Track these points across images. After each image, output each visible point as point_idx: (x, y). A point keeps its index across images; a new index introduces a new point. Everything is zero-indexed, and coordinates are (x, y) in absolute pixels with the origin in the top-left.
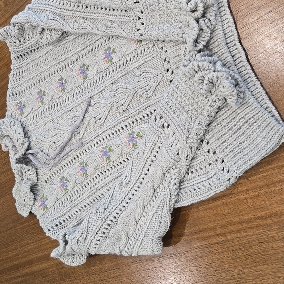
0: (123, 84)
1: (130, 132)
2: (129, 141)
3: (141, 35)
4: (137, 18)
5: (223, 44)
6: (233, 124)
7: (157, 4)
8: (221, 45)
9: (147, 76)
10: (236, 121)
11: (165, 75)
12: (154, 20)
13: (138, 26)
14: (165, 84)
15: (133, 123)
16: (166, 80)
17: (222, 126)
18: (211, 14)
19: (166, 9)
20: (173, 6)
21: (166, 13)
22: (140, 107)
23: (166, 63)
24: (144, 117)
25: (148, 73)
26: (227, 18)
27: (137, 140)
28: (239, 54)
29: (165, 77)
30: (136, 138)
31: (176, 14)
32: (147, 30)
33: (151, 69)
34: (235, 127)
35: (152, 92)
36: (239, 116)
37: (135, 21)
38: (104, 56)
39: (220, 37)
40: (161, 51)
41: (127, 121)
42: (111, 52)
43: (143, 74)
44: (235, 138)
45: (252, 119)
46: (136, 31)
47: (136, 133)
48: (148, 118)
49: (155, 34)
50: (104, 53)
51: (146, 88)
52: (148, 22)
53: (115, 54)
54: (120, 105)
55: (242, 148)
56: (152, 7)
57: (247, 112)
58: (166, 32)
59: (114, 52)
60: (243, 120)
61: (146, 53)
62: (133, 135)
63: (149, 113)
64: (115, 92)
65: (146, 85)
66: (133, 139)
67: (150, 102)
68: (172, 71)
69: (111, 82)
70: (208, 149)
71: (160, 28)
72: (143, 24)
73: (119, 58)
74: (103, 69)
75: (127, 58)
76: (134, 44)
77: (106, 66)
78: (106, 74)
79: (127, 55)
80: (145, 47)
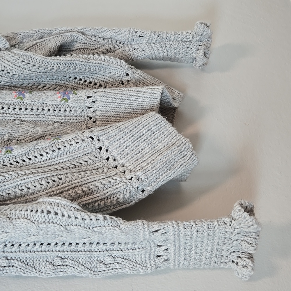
73: (34, 102)
74: (6, 101)
75: (45, 107)
76: (59, 99)
77: (12, 101)
78: (8, 106)
79: (44, 104)
80: (72, 108)
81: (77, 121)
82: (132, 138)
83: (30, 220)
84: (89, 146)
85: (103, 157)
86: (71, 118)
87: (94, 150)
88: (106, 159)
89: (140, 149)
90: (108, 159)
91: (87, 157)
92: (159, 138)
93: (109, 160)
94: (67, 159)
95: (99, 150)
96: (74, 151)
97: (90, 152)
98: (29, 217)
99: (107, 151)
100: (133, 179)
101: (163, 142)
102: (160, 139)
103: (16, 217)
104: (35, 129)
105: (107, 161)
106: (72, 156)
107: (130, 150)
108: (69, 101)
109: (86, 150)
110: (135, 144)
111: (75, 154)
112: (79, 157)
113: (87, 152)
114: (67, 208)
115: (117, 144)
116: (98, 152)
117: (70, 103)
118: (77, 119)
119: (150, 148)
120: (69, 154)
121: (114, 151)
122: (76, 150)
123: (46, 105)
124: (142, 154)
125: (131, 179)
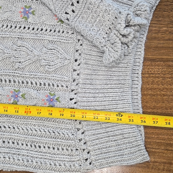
0: (30, 46)
1: (17, 89)
2: (12, 96)
3: (68, 19)
4: (71, 4)
5: (131, 69)
6: (111, 130)
7: (96, 7)
8: (129, 69)
9: (55, 54)
10: (115, 129)
11: (72, 63)
12: (85, 16)
13: (69, 10)
14: (69, 70)
15: (23, 83)
16: (71, 67)
17: (101, 127)
18: (132, 43)
19: (101, 16)
20: (108, 18)
21: (99, 18)
22: (37, 74)
23: (77, 54)
24: (36, 83)
25: (59, 52)
26: (140, 52)
27: (20, 100)
28: (137, 82)
29: (71, 65)
30: (20, 97)
31: (107, 25)
32: (76, 20)
33: (62, 51)
34: (111, 133)
35: (54, 69)
36: (119, 126)
37: (68, 4)
38: (22, 10)
39: (131, 63)
40: (77, 42)
41: (18, 78)
42: (30, 11)
43: (53, 50)
44: (107, 140)
45: (127, 135)
46: (64, 12)
47: (22, 93)
48: (39, 86)
49: (81, 27)
50: (23, 8)
51: (50, 62)
52: (80, 13)
53: (34, 16)
54: (17, 61)
55: (109, 151)
56: (90, 6)
57: (126, 127)
58: (92, 33)
59: (33, 13)
60: (121, 131)
61: (64, 35)
62: (19, 94)
63: (42, 83)
64: (18, 47)
65: (52, 60)
66: (16, 96)
67: (48, 75)
68: (80, 63)
69: (18, 37)
70: (81, 138)
71: (87, 26)
72: (73, 11)
73: (36, 22)
74: (14, 20)
75: (44, 27)
76: (56, 21)
77: (19, 20)
78: (15, 26)
79: (44, 24)
80: (65, 29)
81: (67, 41)
82: (106, 134)
84: (71, 124)
85: (77, 137)
86: (63, 38)
87: (73, 129)
88: (79, 140)
89: (108, 145)
91: (66, 131)
94: (52, 125)
95: (77, 130)
96: (59, 122)
97: (70, 128)
101: (129, 149)
102: (128, 146)
104: (32, 53)
106: (56, 125)
107: (100, 142)
109: (67, 125)
110: (105, 140)
111: (59, 124)
112: (61, 128)
113: (68, 128)
115: (93, 132)
116: (76, 131)
118: (67, 40)
119: (116, 149)
120: (55, 122)
121: (88, 136)
122: (61, 122)
123: (45, 25)
124: (107, 150)
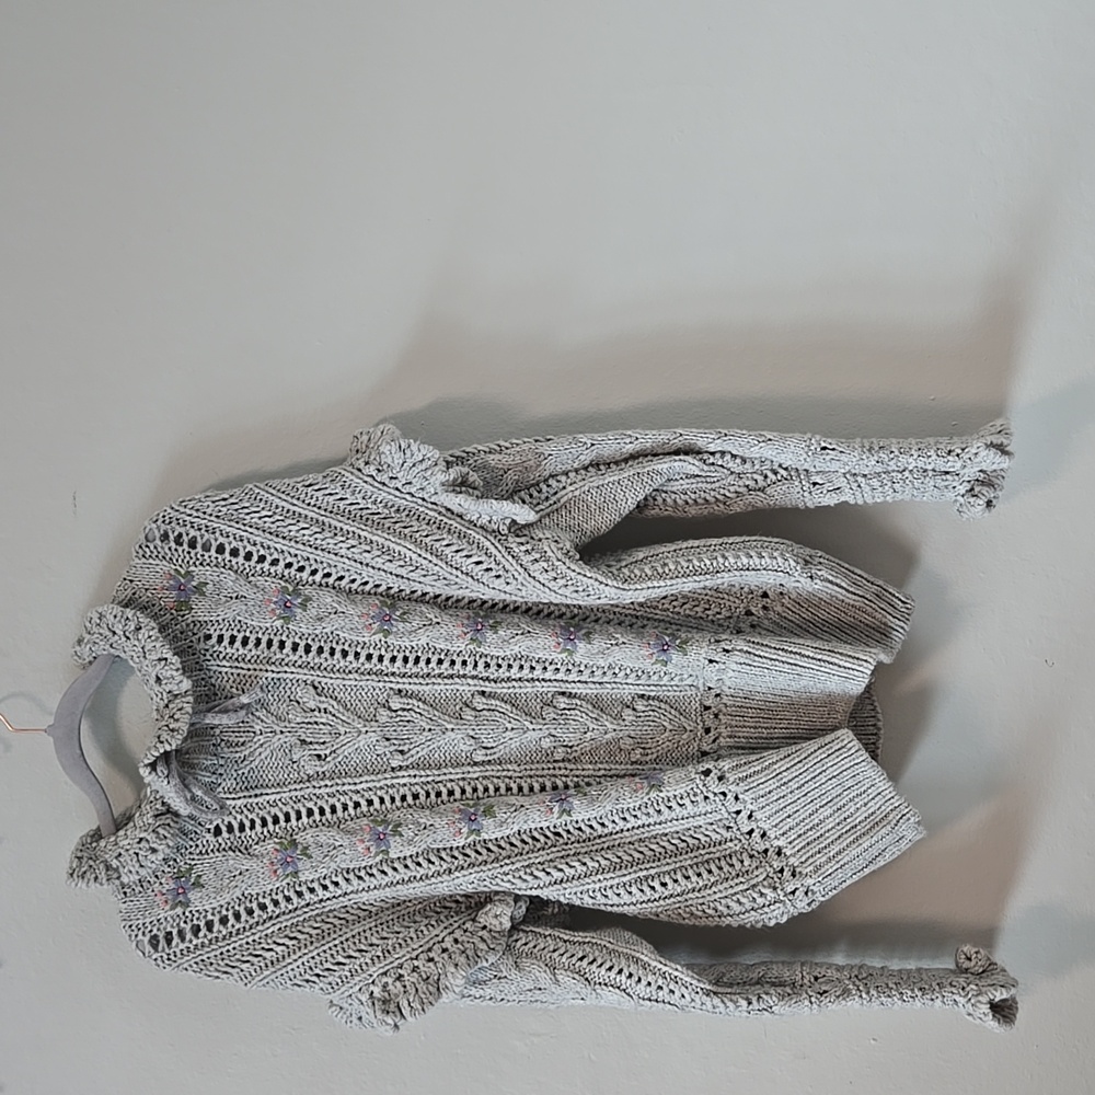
0: (590, 708)
9: (657, 719)
11: (700, 737)
23: (710, 715)
25: (665, 715)
27: (575, 802)
29: (698, 742)
33: (673, 711)
35: (654, 756)
38: (558, 631)
40: (707, 690)
41: (563, 779)
42: (580, 634)
50: (560, 627)
51: (645, 741)
53: (589, 647)
54: (560, 744)
59: (586, 638)
64: (560, 712)
65: (649, 737)
69: (555, 690)
70: (750, 827)
73: (595, 662)
75: (618, 670)
76: (648, 661)
77: (551, 655)
78: (544, 666)
79: (619, 666)
83: (624, 990)
85: (741, 829)
86: (670, 688)
87: (726, 816)
88: (747, 833)
90: (750, 832)
91: (710, 828)
92: (856, 800)
93: (753, 835)
95: (734, 815)
97: (717, 819)
98: (624, 987)
99: (750, 817)
100: (797, 893)
101: (864, 809)
103: (601, 980)
105: (748, 837)
107: (795, 821)
108: (669, 666)
109: (709, 816)
110: (806, 811)
113: (712, 820)
114: (690, 988)
115: (772, 808)
116: (733, 819)
117: (670, 668)
118: (681, 691)
121: (763, 819)
123: (621, 668)
124: (818, 831)
125: (793, 893)
